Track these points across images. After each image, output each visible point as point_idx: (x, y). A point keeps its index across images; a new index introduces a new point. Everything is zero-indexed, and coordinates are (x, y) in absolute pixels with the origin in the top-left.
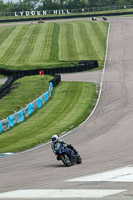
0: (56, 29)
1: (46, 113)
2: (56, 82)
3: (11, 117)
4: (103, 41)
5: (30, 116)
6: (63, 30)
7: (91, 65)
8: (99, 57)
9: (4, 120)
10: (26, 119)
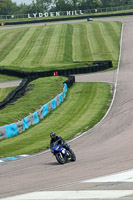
0: (70, 30)
1: (61, 114)
2: (70, 83)
3: (26, 119)
4: (117, 41)
5: (45, 117)
6: (76, 31)
7: (106, 65)
8: (113, 57)
9: (19, 122)
10: (41, 121)
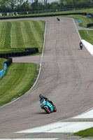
0: (9, 25)
1: (2, 85)
2: (9, 63)
4: (42, 34)
6: (13, 26)
7: (34, 51)
8: (39, 45)
